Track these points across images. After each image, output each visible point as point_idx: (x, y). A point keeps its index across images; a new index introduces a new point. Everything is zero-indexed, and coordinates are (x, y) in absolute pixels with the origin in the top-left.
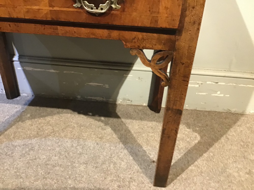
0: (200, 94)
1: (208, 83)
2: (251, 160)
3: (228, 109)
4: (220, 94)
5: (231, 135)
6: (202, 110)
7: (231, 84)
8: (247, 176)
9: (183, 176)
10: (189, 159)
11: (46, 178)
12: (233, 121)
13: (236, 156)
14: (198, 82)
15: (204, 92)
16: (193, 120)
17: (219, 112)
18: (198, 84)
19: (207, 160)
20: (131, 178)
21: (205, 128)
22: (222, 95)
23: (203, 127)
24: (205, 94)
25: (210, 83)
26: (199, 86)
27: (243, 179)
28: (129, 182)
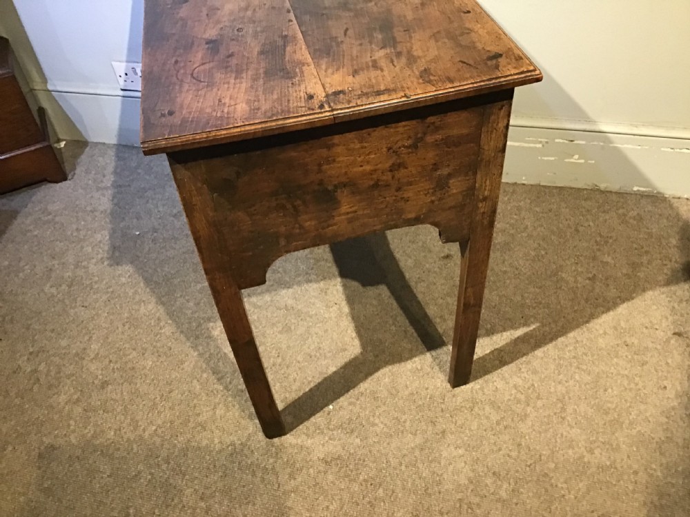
0: (546, 158)
1: (557, 140)
2: (602, 262)
3: (594, 184)
4: (578, 159)
5: (586, 225)
6: (549, 185)
7: (595, 143)
8: (587, 281)
10: (507, 258)
11: (310, 274)
12: (597, 204)
13: (582, 256)
14: (540, 140)
15: (552, 157)
16: (529, 201)
17: (579, 189)
18: (540, 142)
19: (533, 261)
20: (419, 278)
21: (545, 215)
22: (582, 161)
23: (543, 213)
24: (553, 159)
25: (561, 141)
26: (543, 146)
27: (579, 285)
28: (416, 283)
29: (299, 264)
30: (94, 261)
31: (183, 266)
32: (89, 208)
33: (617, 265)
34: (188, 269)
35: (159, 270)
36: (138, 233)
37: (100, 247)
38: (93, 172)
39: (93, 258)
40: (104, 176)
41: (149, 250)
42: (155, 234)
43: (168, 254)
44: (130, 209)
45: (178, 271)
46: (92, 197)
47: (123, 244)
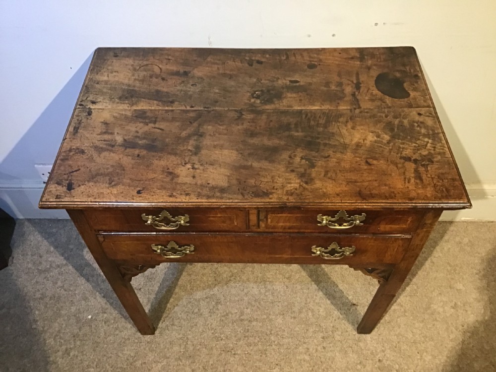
2: (457, 290)
5: (437, 256)
8: (452, 310)
9: (386, 318)
11: (247, 337)
13: (442, 286)
19: (411, 296)
20: (333, 327)
28: (332, 331)
29: (236, 327)
30: (60, 353)
31: (140, 347)
32: (38, 295)
33: (468, 291)
34: (145, 349)
35: (120, 355)
36: (90, 317)
37: (61, 338)
38: (30, 253)
39: (58, 351)
40: (41, 257)
41: (105, 334)
42: (105, 315)
43: (123, 334)
44: (75, 290)
45: (137, 353)
46: (37, 282)
47: (80, 331)
